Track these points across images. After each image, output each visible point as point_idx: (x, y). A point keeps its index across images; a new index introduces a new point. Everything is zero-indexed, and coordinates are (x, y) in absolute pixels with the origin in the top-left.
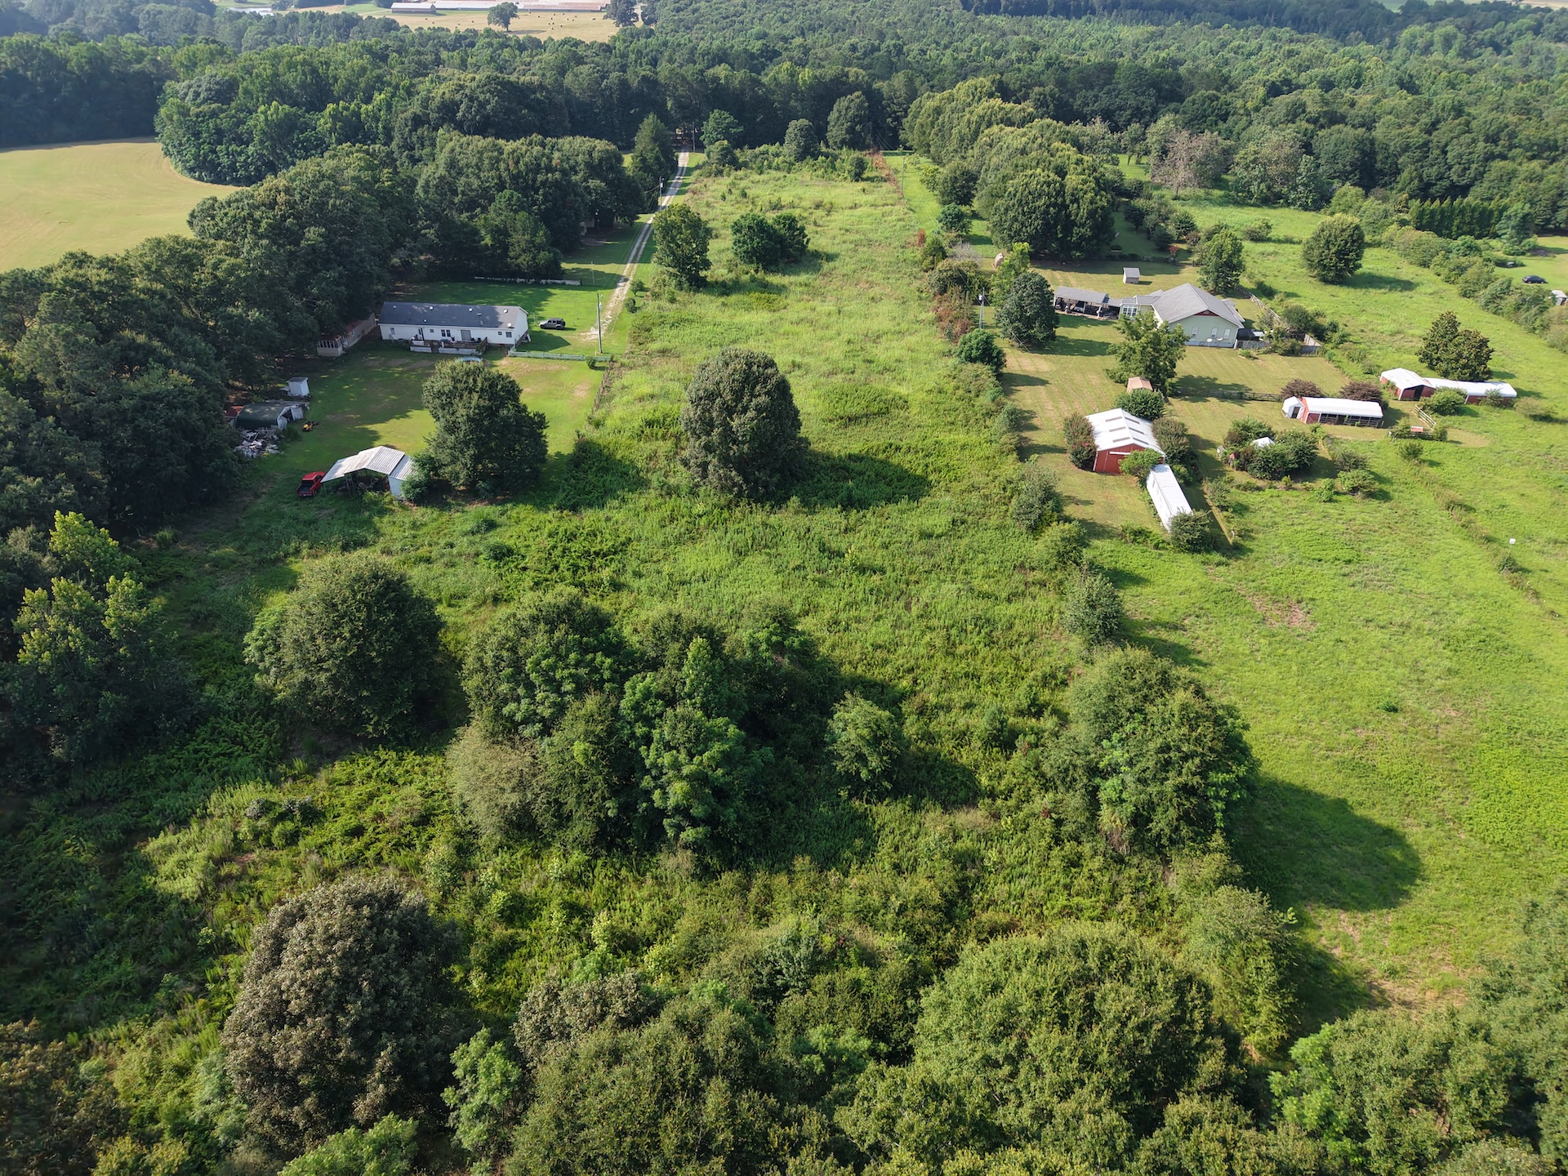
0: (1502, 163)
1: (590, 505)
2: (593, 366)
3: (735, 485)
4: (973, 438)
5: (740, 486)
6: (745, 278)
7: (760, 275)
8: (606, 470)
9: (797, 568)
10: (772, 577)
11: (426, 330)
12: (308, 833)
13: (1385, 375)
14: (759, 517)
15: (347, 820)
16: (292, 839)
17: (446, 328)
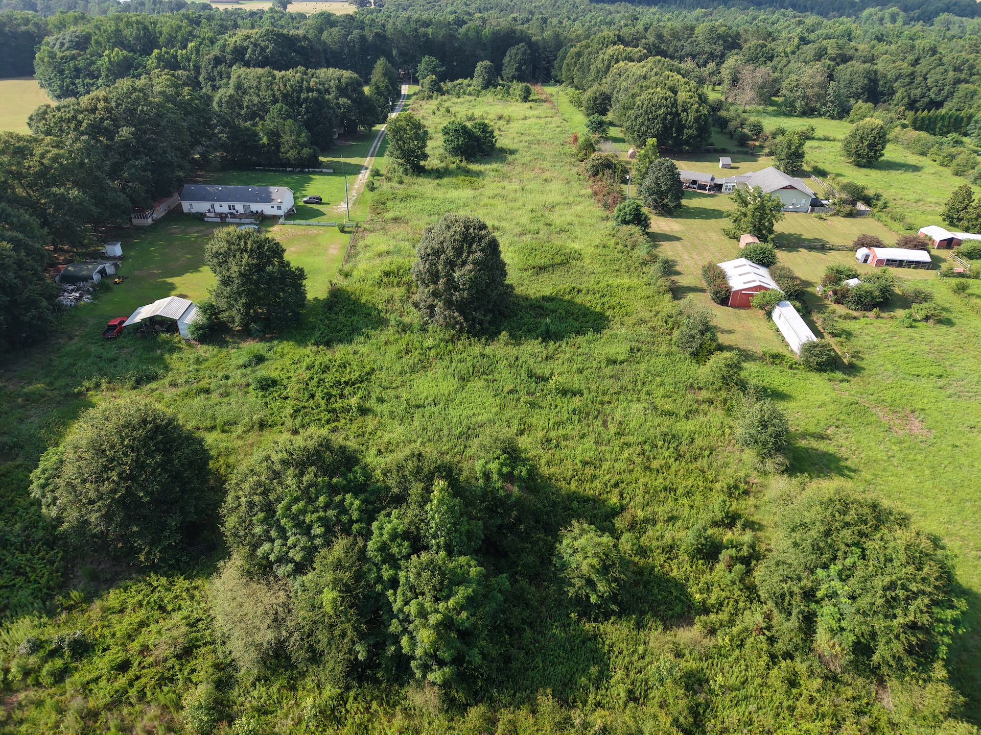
0: (966, 86)
1: (341, 341)
2: (342, 231)
3: (457, 323)
4: (635, 282)
5: (461, 324)
6: (453, 166)
7: (464, 164)
8: (353, 312)
9: (510, 392)
10: (491, 400)
11: (217, 205)
12: (76, 669)
13: (922, 230)
14: (477, 349)
15: (115, 655)
16: (60, 676)
17: (231, 204)
